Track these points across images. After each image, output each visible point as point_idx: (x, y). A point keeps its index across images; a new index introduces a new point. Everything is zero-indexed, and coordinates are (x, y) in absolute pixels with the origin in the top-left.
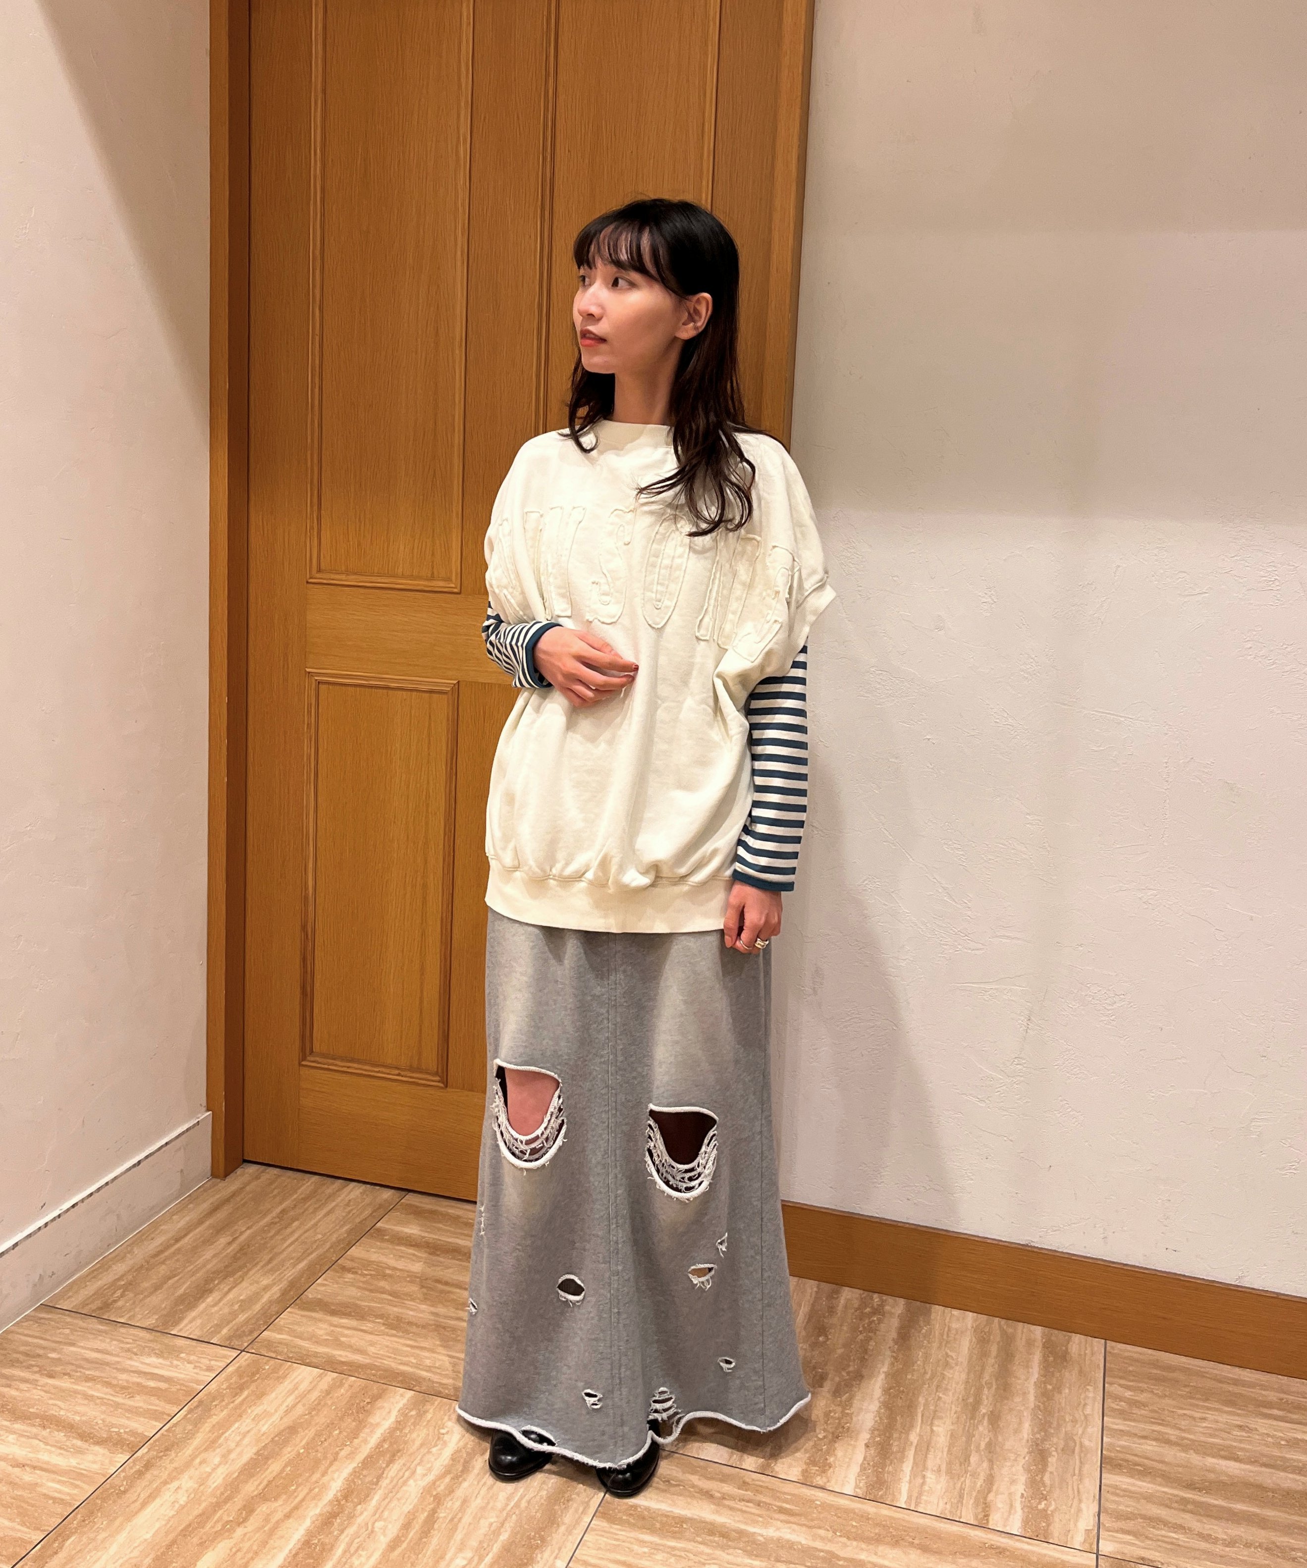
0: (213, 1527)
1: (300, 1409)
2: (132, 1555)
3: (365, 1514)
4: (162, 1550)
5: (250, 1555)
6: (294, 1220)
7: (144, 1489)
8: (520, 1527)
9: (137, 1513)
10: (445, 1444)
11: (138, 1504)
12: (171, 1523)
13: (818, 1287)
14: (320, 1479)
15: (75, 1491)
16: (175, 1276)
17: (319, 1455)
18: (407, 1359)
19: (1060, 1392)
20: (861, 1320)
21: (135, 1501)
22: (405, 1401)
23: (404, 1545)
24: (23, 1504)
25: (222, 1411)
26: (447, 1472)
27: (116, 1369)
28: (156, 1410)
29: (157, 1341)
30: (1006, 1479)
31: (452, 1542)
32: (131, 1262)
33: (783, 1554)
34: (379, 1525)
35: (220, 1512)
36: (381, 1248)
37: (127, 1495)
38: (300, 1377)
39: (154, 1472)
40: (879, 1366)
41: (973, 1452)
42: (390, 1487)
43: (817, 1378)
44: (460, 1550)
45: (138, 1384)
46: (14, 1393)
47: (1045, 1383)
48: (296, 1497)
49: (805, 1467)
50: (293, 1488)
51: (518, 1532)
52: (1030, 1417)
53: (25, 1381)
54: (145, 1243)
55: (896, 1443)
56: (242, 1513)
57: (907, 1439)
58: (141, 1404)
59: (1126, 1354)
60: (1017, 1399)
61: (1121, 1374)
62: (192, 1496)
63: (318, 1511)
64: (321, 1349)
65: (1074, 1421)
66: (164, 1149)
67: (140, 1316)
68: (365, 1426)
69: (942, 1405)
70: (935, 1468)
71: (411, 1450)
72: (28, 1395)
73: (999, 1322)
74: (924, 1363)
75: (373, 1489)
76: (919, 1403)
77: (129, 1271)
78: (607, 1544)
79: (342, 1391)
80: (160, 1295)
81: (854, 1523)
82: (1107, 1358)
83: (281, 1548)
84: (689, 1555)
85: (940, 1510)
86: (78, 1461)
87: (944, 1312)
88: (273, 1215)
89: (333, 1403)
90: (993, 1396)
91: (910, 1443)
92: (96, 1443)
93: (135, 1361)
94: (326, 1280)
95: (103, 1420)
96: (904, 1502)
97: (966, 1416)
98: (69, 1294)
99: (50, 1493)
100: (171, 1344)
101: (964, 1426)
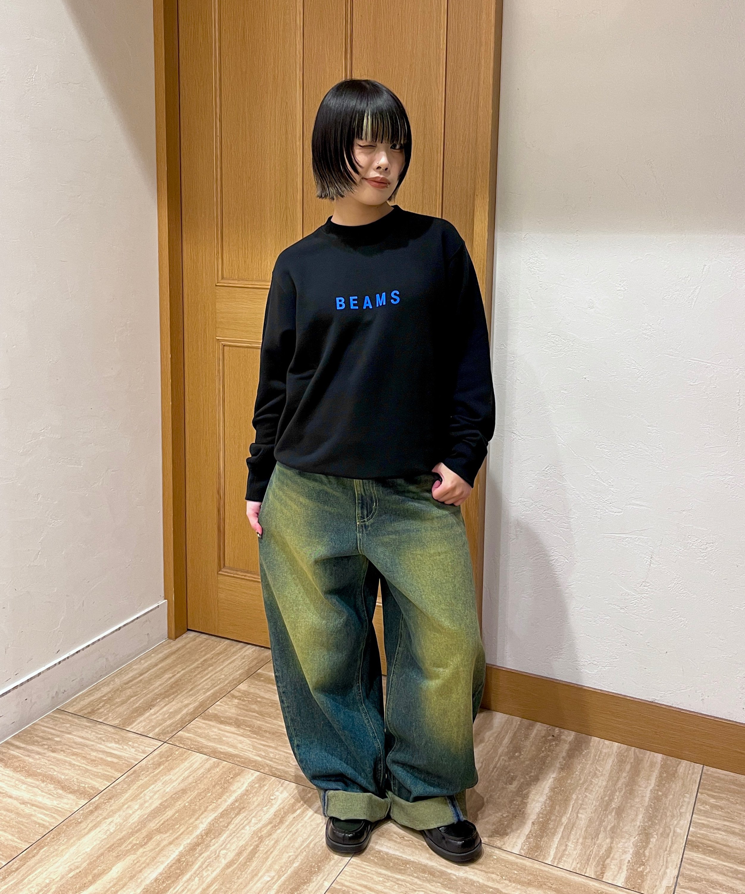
0: (126, 847)
1: (190, 780)
2: (76, 861)
3: (216, 845)
4: (95, 858)
5: (143, 865)
6: (210, 666)
7: (92, 821)
8: (307, 859)
9: (84, 836)
10: (272, 805)
11: (86, 830)
12: (103, 843)
13: (521, 722)
14: (194, 822)
15: (52, 820)
16: (135, 696)
17: (197, 807)
18: (260, 753)
19: (667, 797)
20: (545, 743)
21: (85, 829)
22: (253, 778)
23: (235, 866)
24: (22, 826)
25: (146, 777)
26: (270, 823)
27: (92, 749)
28: (108, 775)
29: (117, 734)
30: (621, 850)
31: (264, 866)
32: (111, 686)
33: (467, 888)
34: (223, 852)
35: (133, 838)
36: (257, 685)
37: (81, 825)
38: (195, 760)
39: (100, 812)
40: (551, 773)
41: (603, 832)
42: (235, 829)
43: (510, 778)
44: (268, 871)
45: (101, 759)
46: (31, 760)
47: (658, 791)
48: (178, 832)
50: (177, 826)
51: (306, 862)
52: (644, 812)
53: (39, 753)
54: (123, 676)
55: (553, 823)
56: (145, 840)
57: (560, 820)
58: (101, 771)
59: (717, 775)
60: (637, 800)
61: (709, 788)
62: (119, 827)
63: (189, 841)
64: (210, 744)
65: (673, 816)
66: (135, 622)
67: (111, 719)
68: (227, 792)
69: (586, 800)
70: (575, 841)
71: (251, 808)
72: (38, 762)
73: (635, 750)
74: (580, 774)
75: (224, 830)
76: (572, 798)
77: (110, 692)
78: (358, 874)
79: (218, 769)
80: (125, 707)
81: (516, 872)
82: (703, 777)
83: (162, 863)
84: (408, 884)
85: (573, 866)
86: (58, 802)
87: (599, 742)
88: (199, 662)
89: (211, 776)
90: (622, 797)
91: (562, 824)
92: (71, 793)
93: (103, 745)
94: (221, 702)
95: (77, 779)
96: (552, 861)
97: (602, 808)
98: (75, 704)
99: (39, 821)
100: (125, 736)
101: (600, 815)
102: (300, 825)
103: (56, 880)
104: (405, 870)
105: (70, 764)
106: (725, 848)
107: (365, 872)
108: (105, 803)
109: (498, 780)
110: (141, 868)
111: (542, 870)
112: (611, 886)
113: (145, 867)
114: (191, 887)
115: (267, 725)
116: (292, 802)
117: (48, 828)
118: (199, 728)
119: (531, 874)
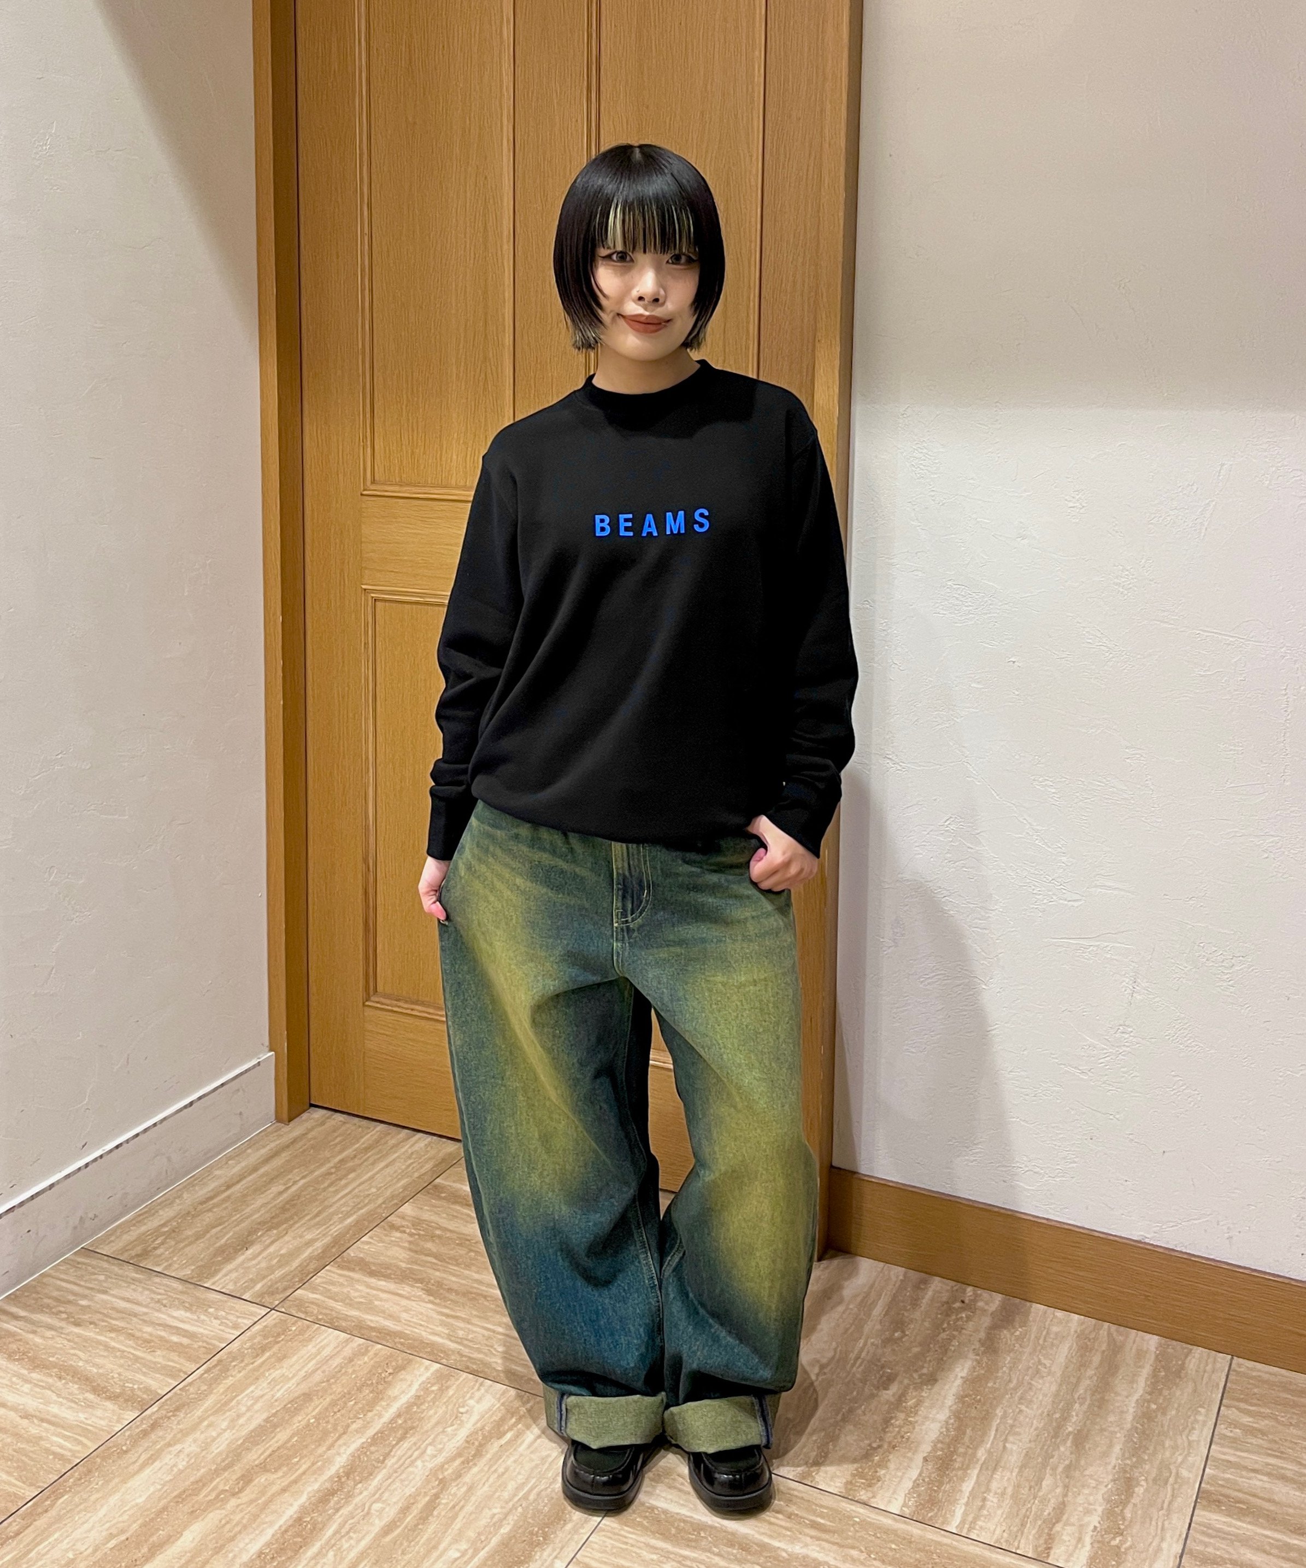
0: (206, 1496)
1: (318, 1377)
2: (121, 1519)
3: (365, 1493)
4: (152, 1516)
5: (237, 1529)
6: (353, 1170)
7: (146, 1450)
8: (525, 1520)
9: (133, 1475)
10: (462, 1424)
11: (136, 1466)
12: (165, 1488)
13: (905, 1275)
14: (325, 1452)
15: (79, 1448)
16: (220, 1225)
17: (329, 1426)
18: (441, 1329)
19: (1164, 1414)
20: (948, 1315)
21: (133, 1462)
22: (428, 1374)
23: (398, 1531)
24: (24, 1458)
25: (240, 1372)
26: (459, 1455)
27: (145, 1321)
28: (174, 1367)
29: (187, 1294)
30: (1081, 1509)
31: (449, 1532)
32: (176, 1208)
34: (377, 1506)
35: (218, 1480)
36: (436, 1207)
37: (129, 1455)
38: (325, 1341)
39: (161, 1434)
40: (958, 1370)
41: (1048, 1475)
42: (396, 1466)
43: (885, 1378)
44: (456, 1540)
45: (160, 1338)
46: (38, 1340)
47: (1149, 1402)
48: (297, 1470)
49: (849, 1478)
50: (296, 1460)
51: (521, 1526)
52: (1123, 1440)
53: (51, 1328)
54: (197, 1188)
55: (960, 1459)
56: (238, 1484)
57: (974, 1455)
58: (160, 1360)
59: (1254, 1374)
60: (1112, 1418)
61: (1242, 1396)
62: (193, 1460)
63: (316, 1486)
64: (354, 1313)
65: (1175, 1448)
66: (221, 1089)
67: (176, 1266)
68: (381, 1400)
69: (1022, 1418)
70: (999, 1491)
71: (425, 1428)
72: (50, 1343)
73: (1108, 1328)
74: (1011, 1369)
75: (377, 1467)
76: (996, 1415)
77: (175, 1217)
78: (613, 1547)
79: (366, 1358)
80: (201, 1244)
81: (893, 1546)
82: (1230, 1377)
83: (271, 1524)
85: (995, 1537)
86: (86, 1415)
87: (1045, 1313)
88: (331, 1164)
89: (354, 1371)
90: (1085, 1412)
91: (978, 1460)
92: (108, 1398)
93: (163, 1313)
94: (371, 1238)
95: (120, 1374)
96: (957, 1527)
97: (1049, 1433)
98: (112, 1238)
99: (53, 1448)
100: (203, 1297)
101: (1044, 1445)
102: (512, 1459)
103: (85, 1554)
104: (696, 1541)
106: (1266, 1505)
107: (626, 1543)
108: (169, 1418)
109: (864, 1381)
110: (233, 1533)
111: (939, 1543)
113: (240, 1532)
115: (454, 1279)
116: (497, 1419)
118: (333, 1283)
119: (919, 1550)
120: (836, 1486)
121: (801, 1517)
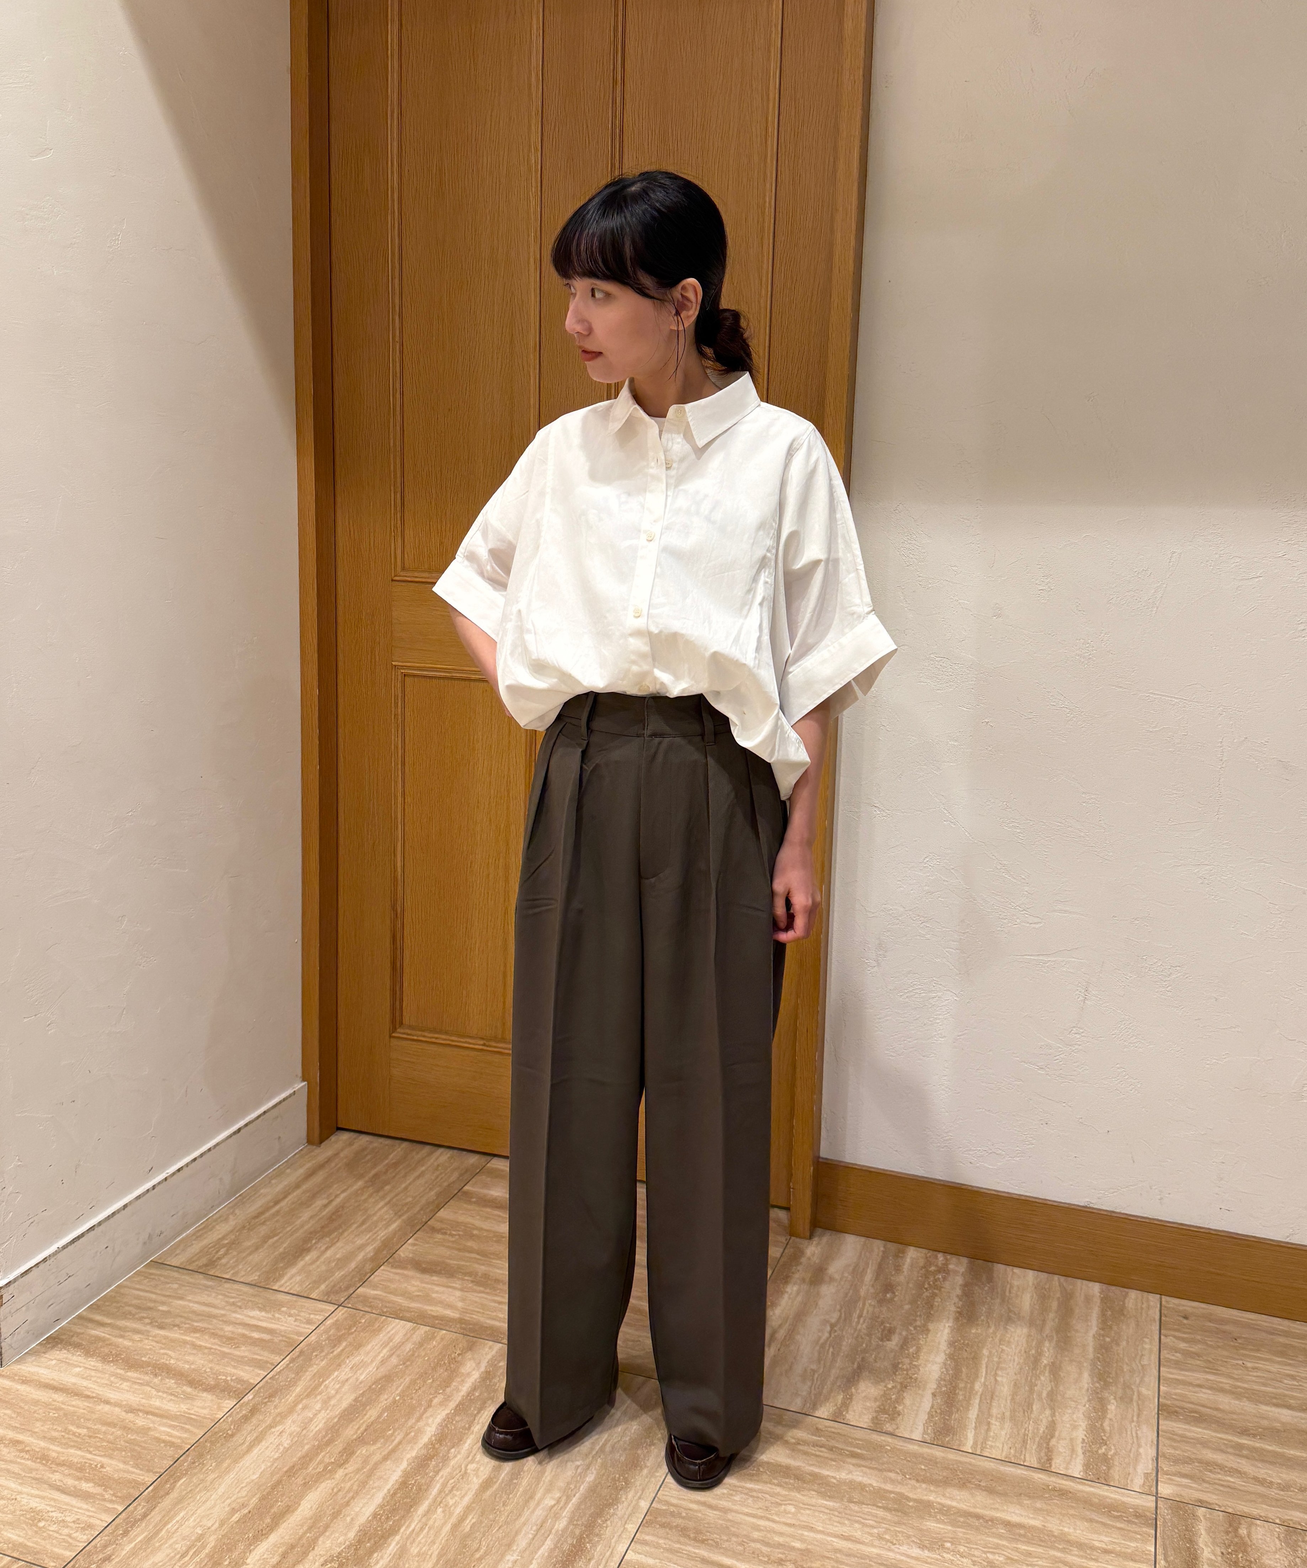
0: (314, 1469)
1: (394, 1360)
2: (240, 1494)
3: (459, 1457)
4: (269, 1489)
5: (351, 1494)
6: (388, 1182)
7: (250, 1432)
8: (605, 1469)
9: (244, 1455)
11: (244, 1447)
12: (276, 1465)
13: (884, 1247)
14: (415, 1424)
15: (186, 1435)
16: (274, 1236)
17: (414, 1402)
18: (495, 1314)
19: (1118, 1344)
20: (927, 1277)
21: (242, 1444)
22: (494, 1352)
23: (496, 1486)
24: (136, 1448)
25: (322, 1360)
27: (223, 1321)
28: (260, 1360)
29: (259, 1296)
30: (1068, 1426)
31: (542, 1483)
32: (233, 1223)
33: (856, 1496)
34: (471, 1467)
35: (322, 1454)
36: (468, 1210)
37: (235, 1439)
38: (394, 1330)
39: (261, 1418)
40: (943, 1321)
41: (1036, 1400)
43: (886, 1332)
44: (548, 1491)
45: (244, 1335)
46: (127, 1343)
47: (1103, 1336)
48: (393, 1441)
49: (875, 1415)
50: (390, 1432)
51: (604, 1475)
52: (1090, 1367)
53: (138, 1332)
54: (247, 1205)
55: (961, 1393)
56: (342, 1455)
57: (972, 1388)
58: (246, 1354)
59: (1182, 1308)
60: (1077, 1351)
61: (1176, 1327)
62: (296, 1439)
63: (414, 1454)
64: (413, 1305)
65: (1132, 1372)
66: (262, 1118)
67: (243, 1273)
68: (456, 1376)
69: (1005, 1356)
70: (999, 1416)
72: (140, 1345)
73: (1059, 1279)
76: (983, 1355)
77: (232, 1231)
79: (434, 1343)
80: (261, 1253)
81: (923, 1467)
82: (1163, 1311)
83: (379, 1488)
84: (767, 1496)
85: (1004, 1454)
86: (188, 1406)
87: (1006, 1270)
88: (366, 1179)
89: (426, 1354)
90: (1054, 1348)
91: (977, 1392)
92: (205, 1390)
93: (241, 1314)
94: (416, 1240)
95: (211, 1368)
96: (971, 1447)
97: (1029, 1367)
98: (178, 1252)
99: (163, 1437)
100: (273, 1298)
101: (1027, 1377)
103: (213, 1528)
105: (194, 1346)
106: (1215, 1413)
108: (265, 1403)
109: (870, 1335)
110: (347, 1498)
111: (960, 1462)
112: (1065, 1478)
114: (434, 1523)
117: (180, 1447)
118: (390, 1281)
119: (947, 1468)
120: (865, 1420)
121: (842, 1449)
